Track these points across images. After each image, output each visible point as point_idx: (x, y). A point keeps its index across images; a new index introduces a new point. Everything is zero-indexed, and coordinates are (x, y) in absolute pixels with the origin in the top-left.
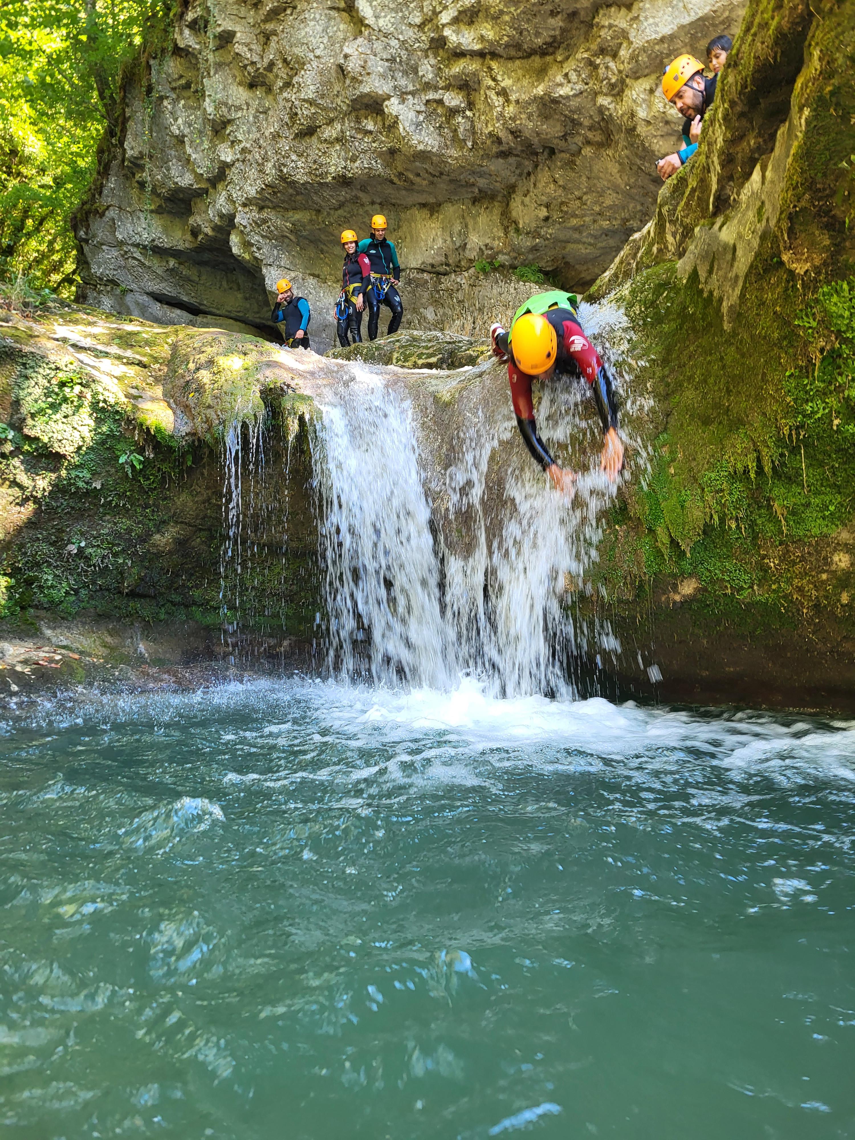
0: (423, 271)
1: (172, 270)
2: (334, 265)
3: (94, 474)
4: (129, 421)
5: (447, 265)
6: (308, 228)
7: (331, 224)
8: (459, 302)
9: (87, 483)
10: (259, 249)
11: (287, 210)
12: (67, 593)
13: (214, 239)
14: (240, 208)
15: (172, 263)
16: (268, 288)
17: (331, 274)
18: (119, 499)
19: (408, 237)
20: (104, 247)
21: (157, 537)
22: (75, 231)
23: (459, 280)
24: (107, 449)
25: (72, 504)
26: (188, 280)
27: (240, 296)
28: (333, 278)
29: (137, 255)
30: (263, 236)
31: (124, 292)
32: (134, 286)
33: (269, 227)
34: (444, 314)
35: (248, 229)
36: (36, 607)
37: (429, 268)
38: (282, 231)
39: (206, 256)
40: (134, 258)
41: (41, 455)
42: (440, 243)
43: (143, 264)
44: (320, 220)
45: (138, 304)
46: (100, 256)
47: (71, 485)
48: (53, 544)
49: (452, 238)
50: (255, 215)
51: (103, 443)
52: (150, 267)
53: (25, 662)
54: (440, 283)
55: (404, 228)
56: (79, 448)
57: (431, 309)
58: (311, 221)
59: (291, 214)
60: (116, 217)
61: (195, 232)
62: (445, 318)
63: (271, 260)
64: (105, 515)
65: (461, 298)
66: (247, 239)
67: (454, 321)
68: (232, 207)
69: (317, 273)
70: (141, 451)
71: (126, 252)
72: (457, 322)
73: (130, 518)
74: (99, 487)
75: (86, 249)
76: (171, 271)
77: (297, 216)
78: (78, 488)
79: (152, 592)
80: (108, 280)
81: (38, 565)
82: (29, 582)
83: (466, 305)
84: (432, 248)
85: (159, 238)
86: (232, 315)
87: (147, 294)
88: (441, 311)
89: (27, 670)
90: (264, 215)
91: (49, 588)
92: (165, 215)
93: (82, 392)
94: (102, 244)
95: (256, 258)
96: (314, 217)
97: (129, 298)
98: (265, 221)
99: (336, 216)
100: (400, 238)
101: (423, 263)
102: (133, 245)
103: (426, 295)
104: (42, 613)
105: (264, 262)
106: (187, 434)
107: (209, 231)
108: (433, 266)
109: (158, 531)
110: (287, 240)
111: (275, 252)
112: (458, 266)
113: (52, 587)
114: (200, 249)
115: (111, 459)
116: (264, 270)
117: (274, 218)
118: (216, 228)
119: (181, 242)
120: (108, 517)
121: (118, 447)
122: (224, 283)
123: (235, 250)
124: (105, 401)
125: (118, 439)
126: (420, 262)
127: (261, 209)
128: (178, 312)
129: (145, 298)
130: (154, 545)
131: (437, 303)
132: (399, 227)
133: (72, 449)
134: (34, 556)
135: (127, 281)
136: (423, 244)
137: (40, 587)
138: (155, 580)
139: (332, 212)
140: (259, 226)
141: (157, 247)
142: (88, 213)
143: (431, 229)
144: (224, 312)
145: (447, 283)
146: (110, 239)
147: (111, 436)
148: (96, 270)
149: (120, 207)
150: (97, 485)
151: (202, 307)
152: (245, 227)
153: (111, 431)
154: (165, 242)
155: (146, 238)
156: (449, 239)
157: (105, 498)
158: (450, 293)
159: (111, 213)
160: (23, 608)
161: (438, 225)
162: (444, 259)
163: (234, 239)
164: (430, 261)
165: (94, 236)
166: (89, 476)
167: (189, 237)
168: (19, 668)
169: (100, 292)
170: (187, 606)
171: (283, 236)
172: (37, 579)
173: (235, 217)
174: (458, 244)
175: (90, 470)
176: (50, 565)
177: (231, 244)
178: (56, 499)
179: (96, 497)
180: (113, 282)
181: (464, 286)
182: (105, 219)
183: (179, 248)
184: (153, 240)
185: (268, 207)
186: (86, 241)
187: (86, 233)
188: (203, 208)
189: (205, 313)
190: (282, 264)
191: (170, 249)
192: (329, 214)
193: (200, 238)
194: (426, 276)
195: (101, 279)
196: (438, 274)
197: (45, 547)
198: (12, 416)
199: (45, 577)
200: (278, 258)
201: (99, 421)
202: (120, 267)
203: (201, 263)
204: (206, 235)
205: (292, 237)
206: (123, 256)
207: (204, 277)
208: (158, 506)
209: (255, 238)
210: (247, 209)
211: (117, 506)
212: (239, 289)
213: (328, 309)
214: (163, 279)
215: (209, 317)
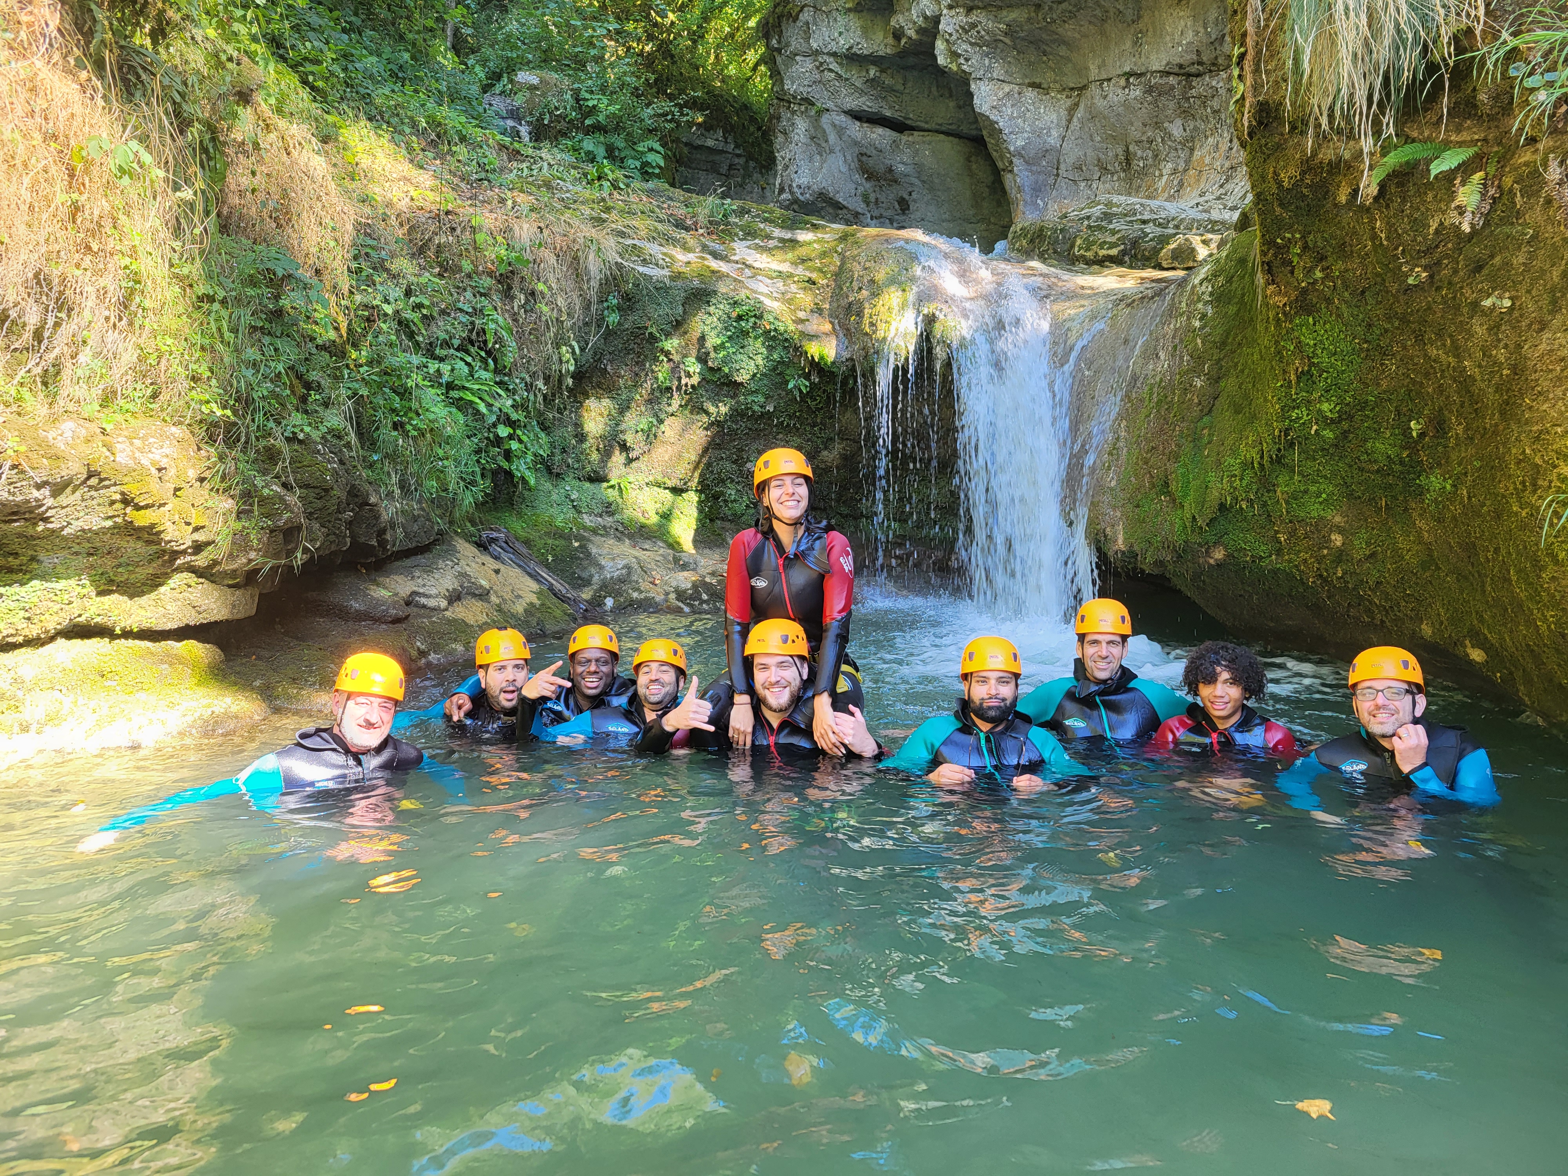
0: (1168, 74)
1: (873, 80)
2: (1059, 69)
3: (767, 397)
4: (796, 349)
5: (1200, 63)
6: (1026, 28)
7: (1054, 21)
8: (1215, 112)
9: (761, 407)
10: (967, 60)
11: (1000, 8)
12: (747, 506)
13: (920, 43)
14: (945, 11)
15: (873, 72)
16: (977, 110)
17: (1055, 82)
18: (790, 419)
19: (1151, 29)
20: (797, 58)
21: (825, 453)
22: (767, 39)
23: (1214, 83)
24: (779, 374)
25: (749, 426)
26: (891, 90)
27: (952, 104)
28: (1058, 86)
29: (834, 66)
30: (971, 44)
31: (820, 113)
32: (830, 105)
33: (978, 32)
34: (1196, 129)
35: (954, 37)
36: (722, 519)
37: (1176, 70)
38: (995, 35)
39: (911, 60)
40: (831, 70)
41: (723, 384)
42: (1190, 36)
43: (841, 76)
44: (1040, 17)
45: (834, 125)
46: (794, 69)
47: (747, 409)
48: (735, 462)
49: (1206, 29)
50: (962, 19)
51: (774, 369)
52: (847, 79)
53: (713, 574)
54: (1191, 88)
55: (1146, 19)
56: (754, 375)
57: (1179, 122)
58: (1029, 19)
59: (1005, 13)
60: (811, 19)
61: (898, 35)
62: (1195, 134)
63: (982, 72)
64: (778, 433)
65: (1216, 107)
66: (953, 49)
67: (1206, 137)
68: (937, 8)
69: (1037, 81)
70: (807, 377)
71: (821, 64)
72: (1210, 140)
73: (800, 436)
74: (771, 410)
75: (779, 60)
76: (872, 82)
77: (1013, 15)
78: (754, 412)
79: (822, 505)
80: (802, 99)
81: (723, 481)
82: (716, 497)
83: (1223, 117)
84: (1180, 44)
85: (858, 44)
86: (943, 129)
87: (845, 112)
88: (1192, 124)
89: (714, 581)
90: (973, 18)
91: (732, 502)
92: (865, 13)
93: (755, 323)
94: (796, 55)
95: (964, 71)
96: (1033, 14)
97: (825, 119)
98: (973, 26)
99: (1059, 11)
100: (1141, 32)
101: (1168, 64)
102: (829, 54)
103: (1172, 105)
104: (727, 525)
105: (973, 76)
106: (847, 360)
107: (911, 33)
108: (1181, 66)
109: (826, 448)
110: (1000, 45)
111: (987, 62)
112: (1214, 64)
113: (735, 501)
114: (903, 54)
115: (781, 383)
116: (973, 86)
117: (984, 21)
118: (920, 31)
119: (882, 47)
120: (780, 436)
121: (788, 372)
122: (934, 89)
123: (941, 61)
124: (776, 330)
125: (787, 365)
126: (1164, 63)
127: (969, 10)
128: (880, 130)
129: (843, 118)
130: (823, 461)
131: (1186, 113)
132: (1139, 17)
133: (748, 377)
134: (719, 473)
135: (823, 99)
136: (1168, 38)
137: (725, 501)
138: (825, 493)
139: (1055, 6)
140: (967, 32)
141: (855, 54)
142: (780, 17)
143: (1180, 18)
144: (933, 126)
145: (1199, 87)
146: (804, 47)
147: (781, 362)
148: (790, 87)
149: (814, 7)
150: (770, 408)
151: (908, 122)
152: (951, 35)
153: (782, 357)
154: (865, 47)
155: (843, 44)
156: (1202, 30)
157: (778, 419)
158: (1204, 101)
159: (806, 16)
160: (711, 520)
161: (1188, 12)
162: (1195, 57)
163: (940, 46)
164: (1177, 60)
165: (788, 45)
166: (763, 400)
167: (890, 40)
168: (708, 580)
169: (794, 113)
170: (855, 519)
171: (996, 41)
172: (722, 494)
173: (939, 22)
174: (1214, 37)
175: (764, 394)
176: (732, 481)
177: (937, 52)
178: (736, 423)
179: (769, 418)
180: (808, 102)
181: (1220, 91)
182: (799, 24)
183: (880, 53)
184: (851, 48)
185: (979, 8)
186: (779, 51)
187: (779, 42)
188: (907, 6)
189: (913, 129)
190: (995, 75)
191: (871, 55)
192: (1051, 8)
193: (903, 41)
194: (1172, 80)
195: (795, 98)
196: (1189, 75)
197: (728, 465)
198: (699, 351)
199: (729, 492)
200: (990, 69)
201: (770, 349)
202: (815, 82)
203: (905, 68)
204: (910, 38)
205: (1007, 41)
206: (818, 68)
207: (910, 84)
208: (825, 425)
209: (962, 47)
210: (953, 12)
211: (788, 425)
212: (951, 96)
213: (1050, 129)
214: (862, 93)
215: (916, 133)
